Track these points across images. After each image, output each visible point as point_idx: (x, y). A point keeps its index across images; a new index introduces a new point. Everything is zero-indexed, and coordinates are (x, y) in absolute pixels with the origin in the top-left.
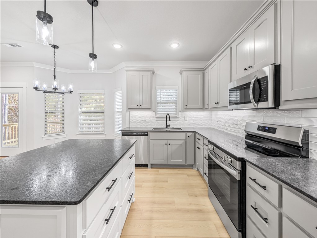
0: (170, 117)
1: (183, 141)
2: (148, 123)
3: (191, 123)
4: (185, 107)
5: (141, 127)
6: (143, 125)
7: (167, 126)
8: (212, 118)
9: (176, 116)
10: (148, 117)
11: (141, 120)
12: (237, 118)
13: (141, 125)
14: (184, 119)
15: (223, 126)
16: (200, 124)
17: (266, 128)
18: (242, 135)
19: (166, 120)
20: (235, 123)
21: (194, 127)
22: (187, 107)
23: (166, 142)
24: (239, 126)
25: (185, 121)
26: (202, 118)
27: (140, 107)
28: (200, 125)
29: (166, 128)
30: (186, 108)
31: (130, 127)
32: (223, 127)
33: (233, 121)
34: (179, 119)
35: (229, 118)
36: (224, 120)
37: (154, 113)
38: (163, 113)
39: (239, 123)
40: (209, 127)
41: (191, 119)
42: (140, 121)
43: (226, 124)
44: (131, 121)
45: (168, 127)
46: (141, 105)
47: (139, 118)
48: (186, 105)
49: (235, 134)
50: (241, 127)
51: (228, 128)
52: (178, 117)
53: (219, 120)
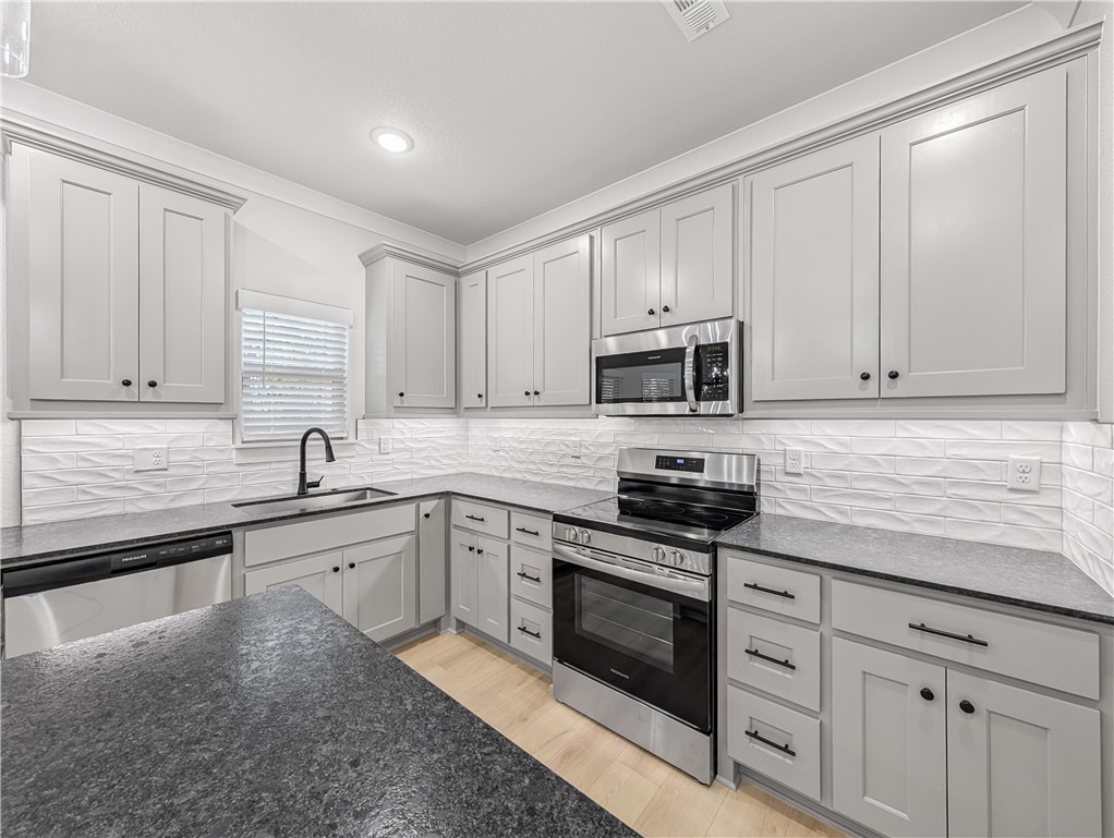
0: (331, 442)
1: (407, 537)
2: (188, 479)
3: (402, 463)
4: (397, 401)
5: (130, 509)
6: (148, 496)
7: (305, 487)
8: (467, 438)
9: (342, 438)
10: (181, 451)
11: (128, 471)
12: (578, 439)
13: (131, 501)
14: (377, 448)
15: (521, 462)
16: (433, 463)
17: (679, 461)
18: (594, 483)
19: (299, 457)
20: (568, 451)
21: (414, 476)
22: (402, 402)
23: (334, 559)
24: (584, 460)
25: (381, 457)
26: (441, 441)
27: (148, 395)
28: (432, 467)
29: (302, 494)
30: (402, 404)
31: (20, 528)
32: (524, 466)
33: (563, 447)
34: (357, 448)
35: (548, 438)
36: (524, 446)
37: (226, 427)
38: (276, 428)
39: (584, 451)
40: (462, 470)
41: (402, 446)
42: (117, 475)
43: (536, 458)
44: (26, 480)
45: (311, 490)
46: (152, 384)
47: (112, 462)
48: (402, 395)
49: (572, 484)
50: (590, 464)
51: (544, 469)
52: (352, 439)
53: (504, 444)
